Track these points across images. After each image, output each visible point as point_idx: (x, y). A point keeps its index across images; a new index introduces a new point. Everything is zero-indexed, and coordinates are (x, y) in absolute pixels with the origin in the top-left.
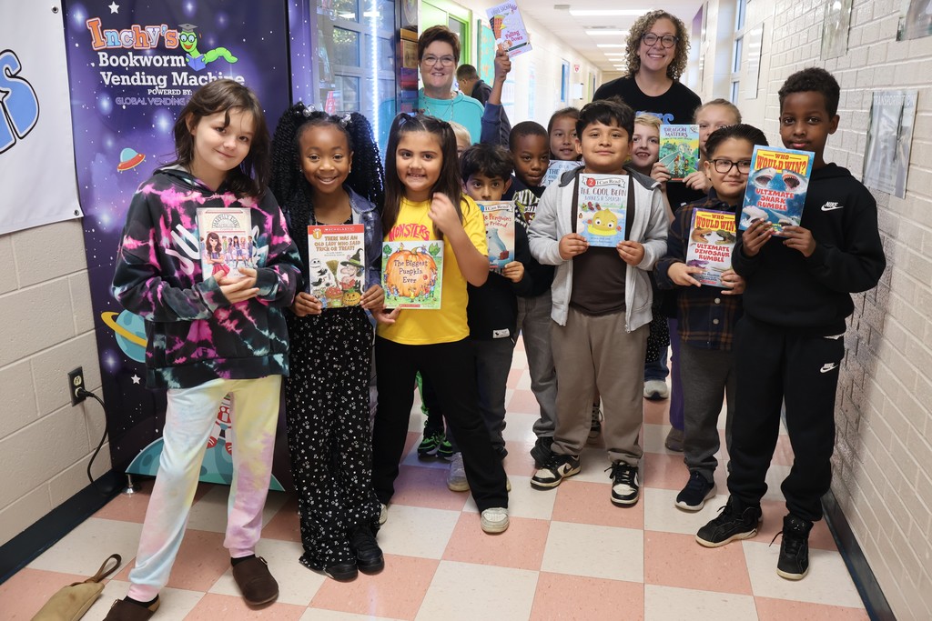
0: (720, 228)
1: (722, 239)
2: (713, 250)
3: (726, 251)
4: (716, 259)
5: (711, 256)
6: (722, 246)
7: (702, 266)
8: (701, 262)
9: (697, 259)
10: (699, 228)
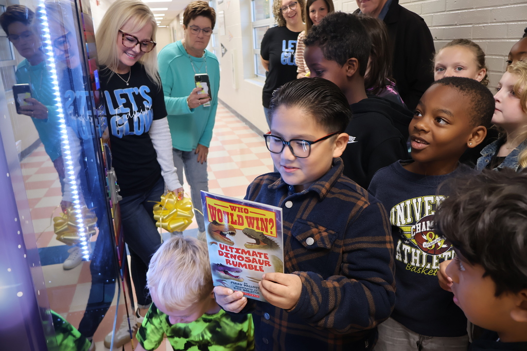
0: (246, 226)
1: (254, 241)
2: (244, 256)
3: (263, 258)
4: (251, 267)
5: (243, 262)
6: (257, 251)
7: (233, 274)
8: (230, 269)
9: (224, 263)
10: (215, 222)
